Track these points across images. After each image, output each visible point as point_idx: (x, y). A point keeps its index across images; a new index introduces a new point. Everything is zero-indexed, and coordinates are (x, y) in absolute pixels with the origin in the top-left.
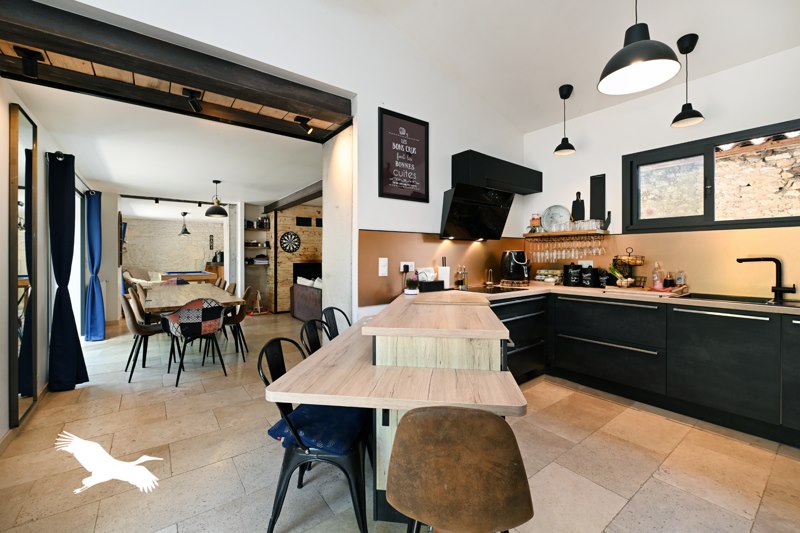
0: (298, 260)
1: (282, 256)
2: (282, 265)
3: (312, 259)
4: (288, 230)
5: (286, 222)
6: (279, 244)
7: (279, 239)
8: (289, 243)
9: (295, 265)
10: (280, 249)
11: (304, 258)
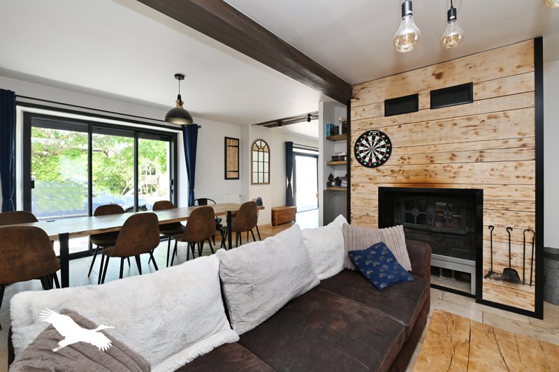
0: (388, 182)
1: (358, 172)
2: (359, 189)
3: (420, 179)
4: (369, 128)
5: (365, 115)
6: (353, 155)
7: (353, 145)
8: (371, 150)
9: (382, 191)
10: (355, 163)
11: (401, 178)
